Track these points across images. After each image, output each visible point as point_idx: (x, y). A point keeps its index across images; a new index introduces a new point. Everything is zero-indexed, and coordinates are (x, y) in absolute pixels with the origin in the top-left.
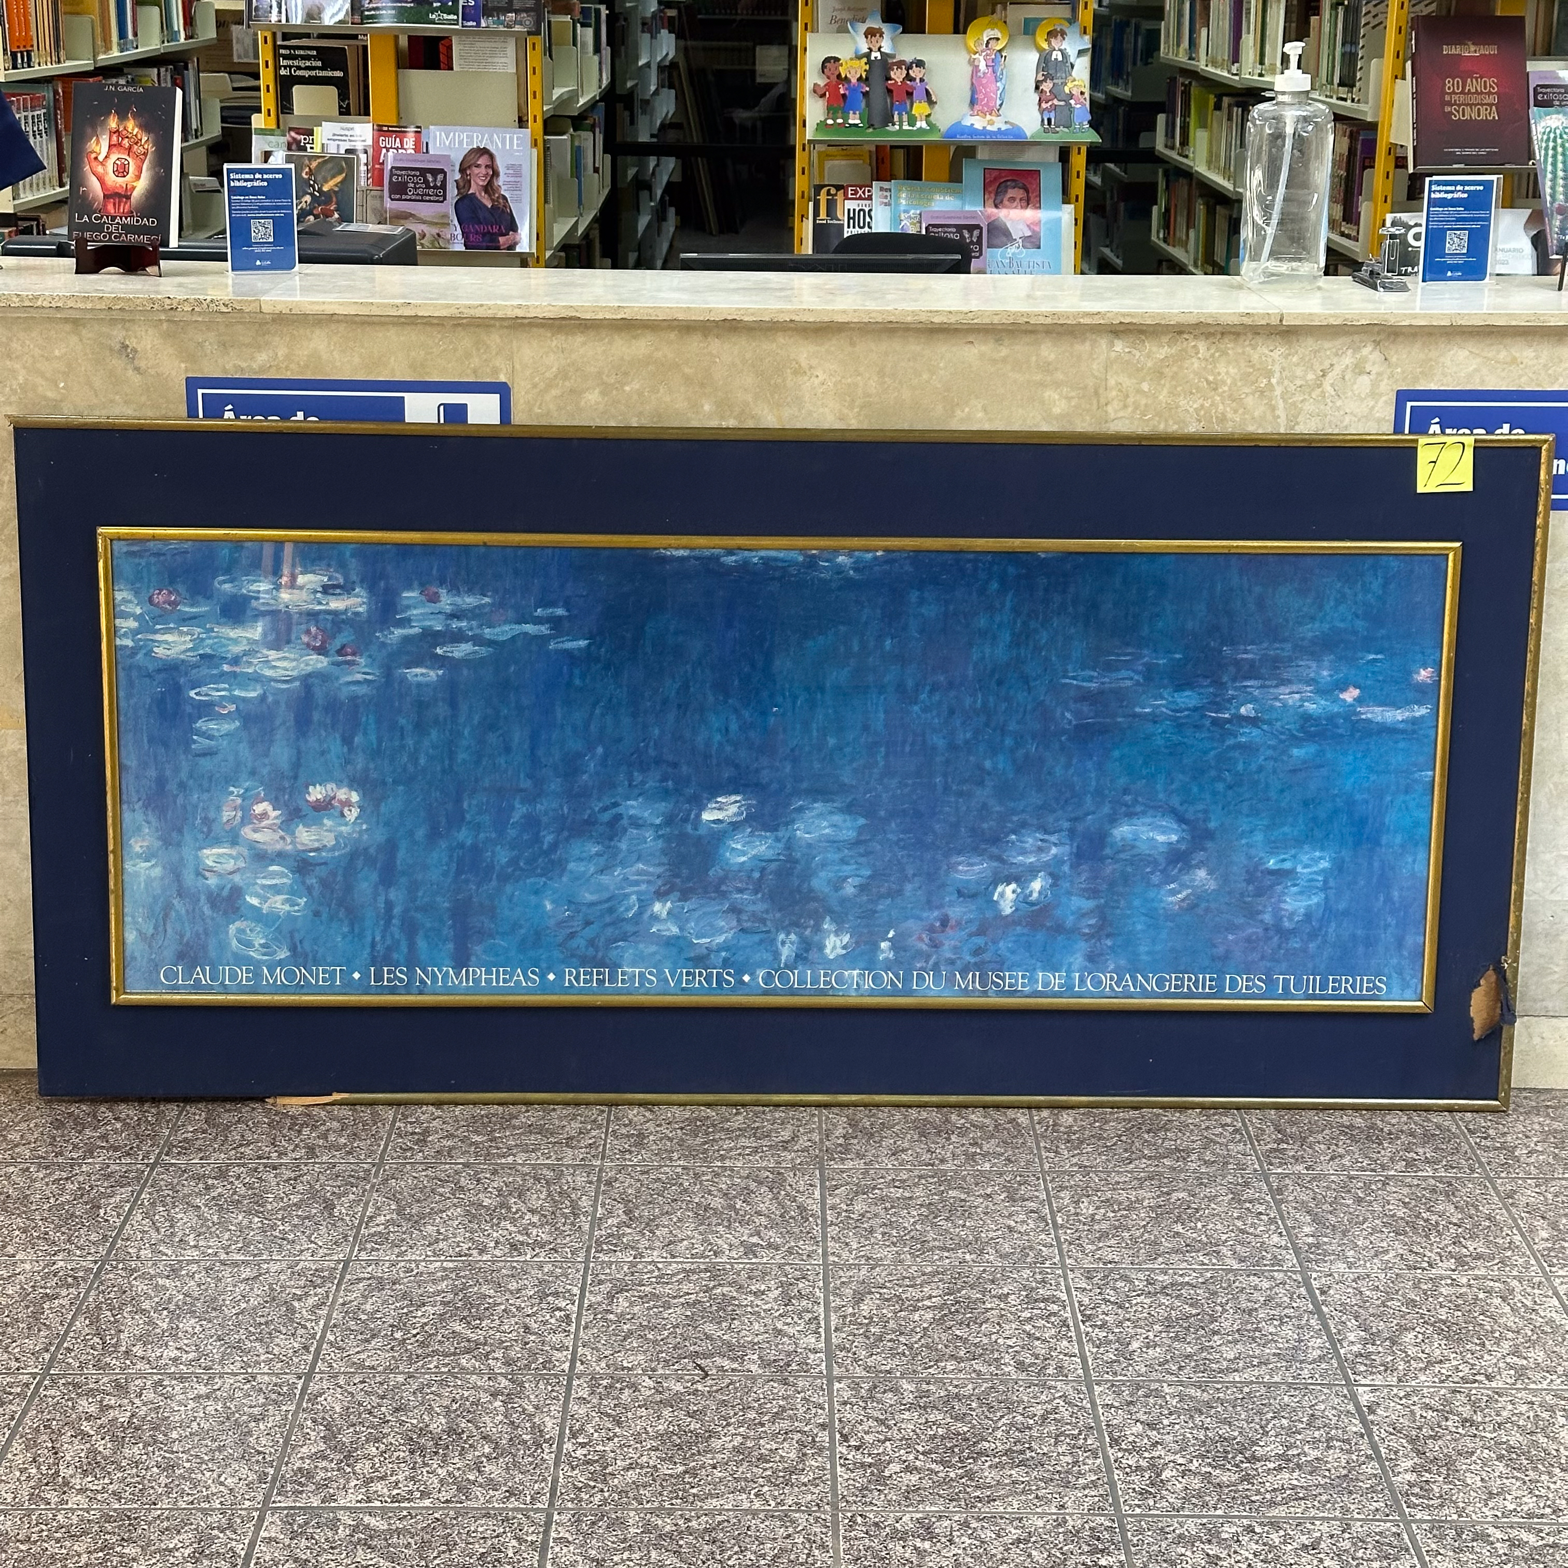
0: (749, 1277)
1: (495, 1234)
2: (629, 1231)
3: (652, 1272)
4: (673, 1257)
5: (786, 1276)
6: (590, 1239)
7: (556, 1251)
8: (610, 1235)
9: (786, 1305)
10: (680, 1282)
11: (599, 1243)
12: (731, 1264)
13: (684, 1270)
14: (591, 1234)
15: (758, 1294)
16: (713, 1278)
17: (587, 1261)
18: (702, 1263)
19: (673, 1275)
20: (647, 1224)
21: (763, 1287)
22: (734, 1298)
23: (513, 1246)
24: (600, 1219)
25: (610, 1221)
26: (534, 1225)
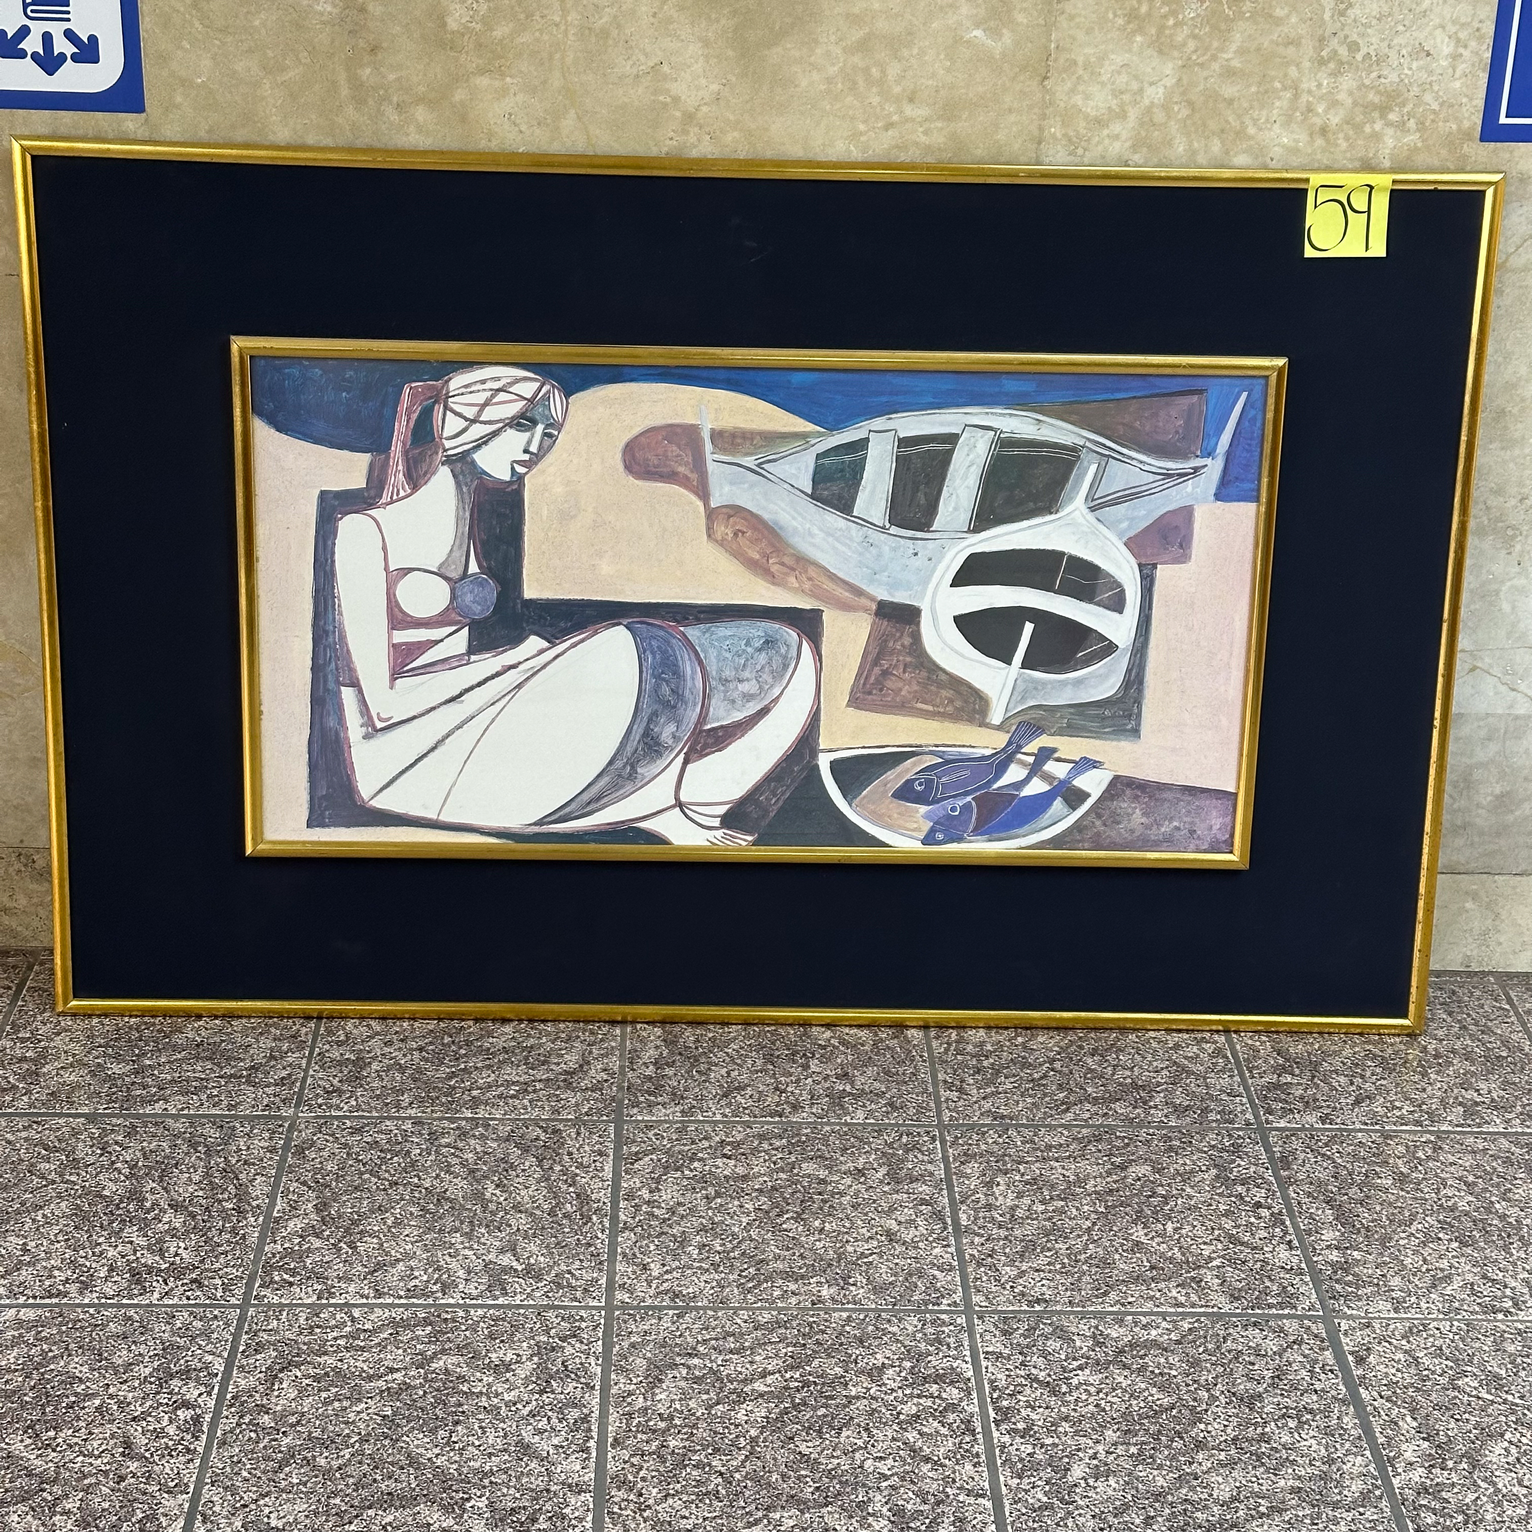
0: (491, 1337)
1: (111, 1253)
2: (317, 1243)
3: (341, 1325)
4: (379, 1294)
5: (547, 1332)
6: (255, 1262)
7: (201, 1286)
8: (289, 1252)
9: (542, 1392)
10: (381, 1346)
11: (269, 1268)
12: (466, 1308)
13: (393, 1322)
14: (259, 1250)
15: (501, 1369)
16: (434, 1338)
17: (245, 1305)
18: (421, 1307)
19: (374, 1332)
20: (347, 1231)
21: (510, 1356)
22: (462, 1379)
23: (136, 1276)
24: (277, 1221)
25: (291, 1224)
26: (173, 1233)
